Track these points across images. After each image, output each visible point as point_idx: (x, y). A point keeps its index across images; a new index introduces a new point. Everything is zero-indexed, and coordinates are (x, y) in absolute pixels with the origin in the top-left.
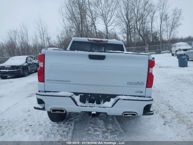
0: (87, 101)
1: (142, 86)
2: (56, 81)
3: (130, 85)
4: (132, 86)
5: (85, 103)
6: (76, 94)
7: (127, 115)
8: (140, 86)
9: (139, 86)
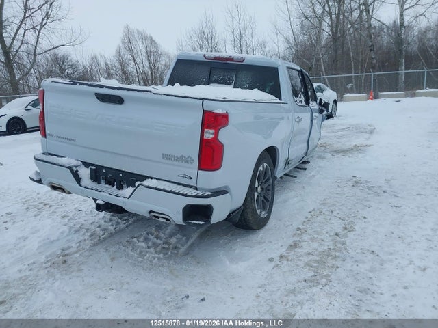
0: (102, 181)
1: (189, 165)
2: (59, 137)
3: (167, 159)
4: (170, 162)
5: (99, 183)
6: (86, 165)
7: (158, 217)
8: (186, 164)
9: (184, 164)
